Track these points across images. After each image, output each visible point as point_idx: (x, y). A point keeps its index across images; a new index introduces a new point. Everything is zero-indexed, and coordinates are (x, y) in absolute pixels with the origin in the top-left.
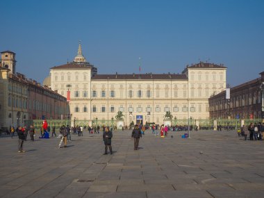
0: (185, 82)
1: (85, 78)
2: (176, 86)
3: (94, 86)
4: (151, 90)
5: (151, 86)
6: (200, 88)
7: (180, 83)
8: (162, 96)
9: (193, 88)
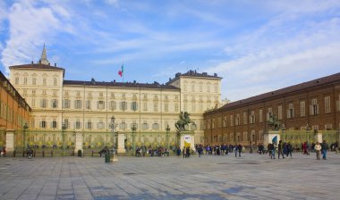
0: (177, 93)
1: (55, 82)
2: (166, 97)
3: (67, 94)
4: (138, 102)
5: (138, 96)
6: (193, 101)
7: (171, 94)
8: (151, 109)
9: (186, 101)
